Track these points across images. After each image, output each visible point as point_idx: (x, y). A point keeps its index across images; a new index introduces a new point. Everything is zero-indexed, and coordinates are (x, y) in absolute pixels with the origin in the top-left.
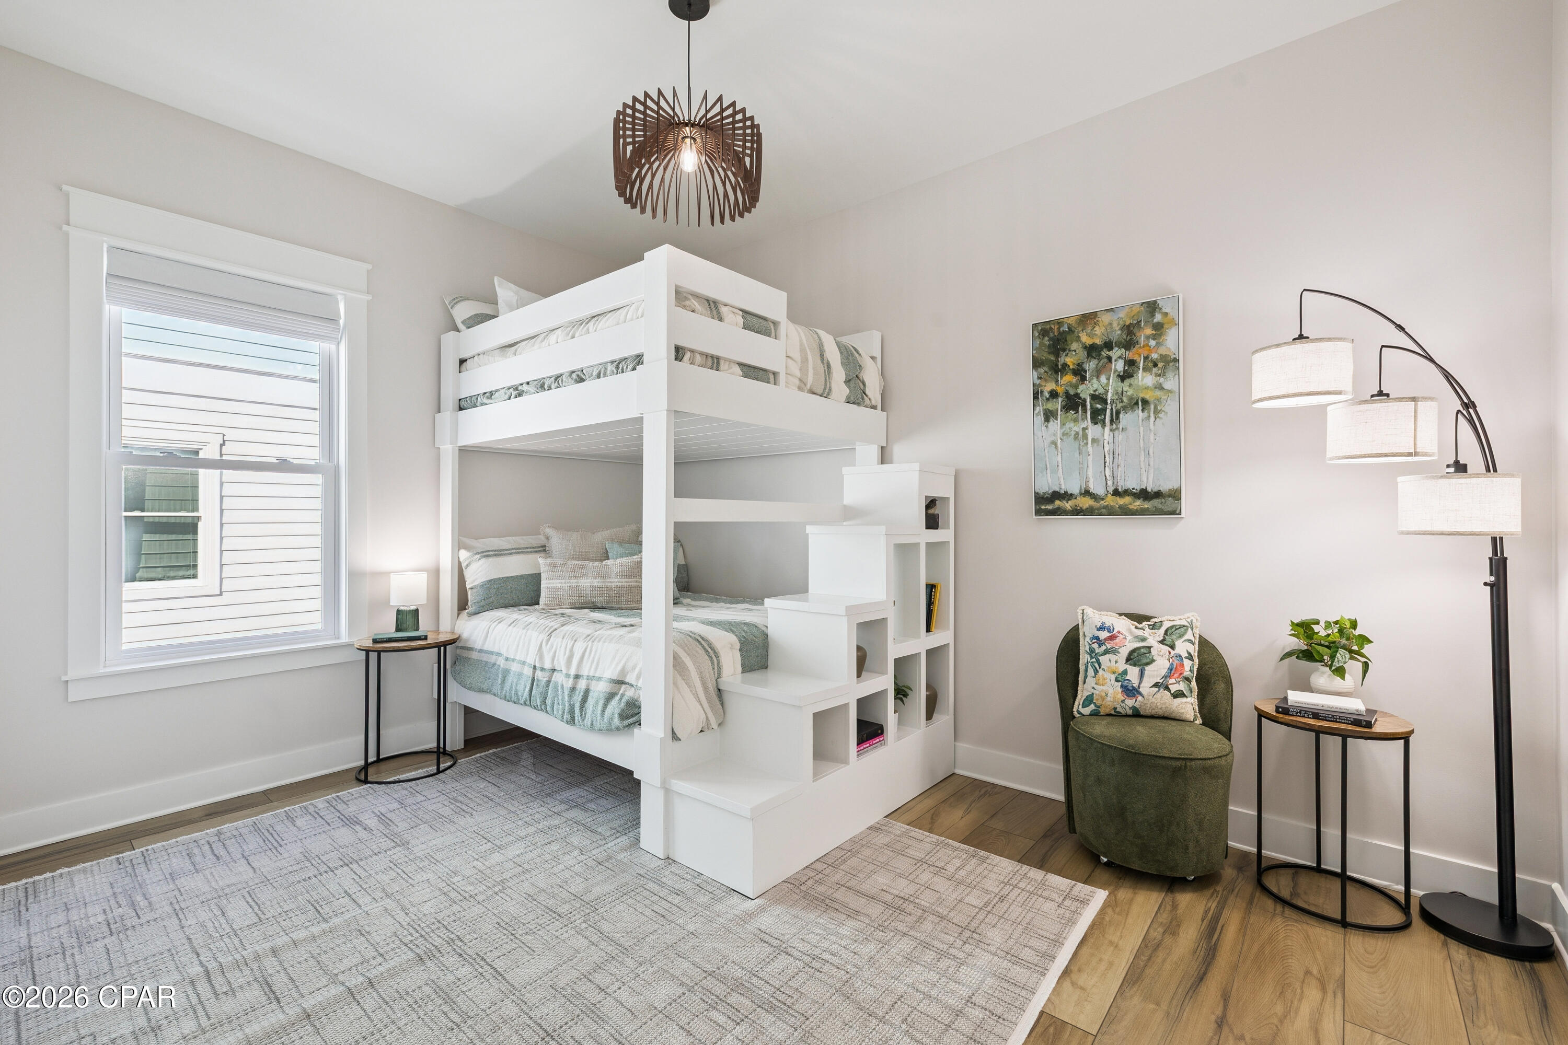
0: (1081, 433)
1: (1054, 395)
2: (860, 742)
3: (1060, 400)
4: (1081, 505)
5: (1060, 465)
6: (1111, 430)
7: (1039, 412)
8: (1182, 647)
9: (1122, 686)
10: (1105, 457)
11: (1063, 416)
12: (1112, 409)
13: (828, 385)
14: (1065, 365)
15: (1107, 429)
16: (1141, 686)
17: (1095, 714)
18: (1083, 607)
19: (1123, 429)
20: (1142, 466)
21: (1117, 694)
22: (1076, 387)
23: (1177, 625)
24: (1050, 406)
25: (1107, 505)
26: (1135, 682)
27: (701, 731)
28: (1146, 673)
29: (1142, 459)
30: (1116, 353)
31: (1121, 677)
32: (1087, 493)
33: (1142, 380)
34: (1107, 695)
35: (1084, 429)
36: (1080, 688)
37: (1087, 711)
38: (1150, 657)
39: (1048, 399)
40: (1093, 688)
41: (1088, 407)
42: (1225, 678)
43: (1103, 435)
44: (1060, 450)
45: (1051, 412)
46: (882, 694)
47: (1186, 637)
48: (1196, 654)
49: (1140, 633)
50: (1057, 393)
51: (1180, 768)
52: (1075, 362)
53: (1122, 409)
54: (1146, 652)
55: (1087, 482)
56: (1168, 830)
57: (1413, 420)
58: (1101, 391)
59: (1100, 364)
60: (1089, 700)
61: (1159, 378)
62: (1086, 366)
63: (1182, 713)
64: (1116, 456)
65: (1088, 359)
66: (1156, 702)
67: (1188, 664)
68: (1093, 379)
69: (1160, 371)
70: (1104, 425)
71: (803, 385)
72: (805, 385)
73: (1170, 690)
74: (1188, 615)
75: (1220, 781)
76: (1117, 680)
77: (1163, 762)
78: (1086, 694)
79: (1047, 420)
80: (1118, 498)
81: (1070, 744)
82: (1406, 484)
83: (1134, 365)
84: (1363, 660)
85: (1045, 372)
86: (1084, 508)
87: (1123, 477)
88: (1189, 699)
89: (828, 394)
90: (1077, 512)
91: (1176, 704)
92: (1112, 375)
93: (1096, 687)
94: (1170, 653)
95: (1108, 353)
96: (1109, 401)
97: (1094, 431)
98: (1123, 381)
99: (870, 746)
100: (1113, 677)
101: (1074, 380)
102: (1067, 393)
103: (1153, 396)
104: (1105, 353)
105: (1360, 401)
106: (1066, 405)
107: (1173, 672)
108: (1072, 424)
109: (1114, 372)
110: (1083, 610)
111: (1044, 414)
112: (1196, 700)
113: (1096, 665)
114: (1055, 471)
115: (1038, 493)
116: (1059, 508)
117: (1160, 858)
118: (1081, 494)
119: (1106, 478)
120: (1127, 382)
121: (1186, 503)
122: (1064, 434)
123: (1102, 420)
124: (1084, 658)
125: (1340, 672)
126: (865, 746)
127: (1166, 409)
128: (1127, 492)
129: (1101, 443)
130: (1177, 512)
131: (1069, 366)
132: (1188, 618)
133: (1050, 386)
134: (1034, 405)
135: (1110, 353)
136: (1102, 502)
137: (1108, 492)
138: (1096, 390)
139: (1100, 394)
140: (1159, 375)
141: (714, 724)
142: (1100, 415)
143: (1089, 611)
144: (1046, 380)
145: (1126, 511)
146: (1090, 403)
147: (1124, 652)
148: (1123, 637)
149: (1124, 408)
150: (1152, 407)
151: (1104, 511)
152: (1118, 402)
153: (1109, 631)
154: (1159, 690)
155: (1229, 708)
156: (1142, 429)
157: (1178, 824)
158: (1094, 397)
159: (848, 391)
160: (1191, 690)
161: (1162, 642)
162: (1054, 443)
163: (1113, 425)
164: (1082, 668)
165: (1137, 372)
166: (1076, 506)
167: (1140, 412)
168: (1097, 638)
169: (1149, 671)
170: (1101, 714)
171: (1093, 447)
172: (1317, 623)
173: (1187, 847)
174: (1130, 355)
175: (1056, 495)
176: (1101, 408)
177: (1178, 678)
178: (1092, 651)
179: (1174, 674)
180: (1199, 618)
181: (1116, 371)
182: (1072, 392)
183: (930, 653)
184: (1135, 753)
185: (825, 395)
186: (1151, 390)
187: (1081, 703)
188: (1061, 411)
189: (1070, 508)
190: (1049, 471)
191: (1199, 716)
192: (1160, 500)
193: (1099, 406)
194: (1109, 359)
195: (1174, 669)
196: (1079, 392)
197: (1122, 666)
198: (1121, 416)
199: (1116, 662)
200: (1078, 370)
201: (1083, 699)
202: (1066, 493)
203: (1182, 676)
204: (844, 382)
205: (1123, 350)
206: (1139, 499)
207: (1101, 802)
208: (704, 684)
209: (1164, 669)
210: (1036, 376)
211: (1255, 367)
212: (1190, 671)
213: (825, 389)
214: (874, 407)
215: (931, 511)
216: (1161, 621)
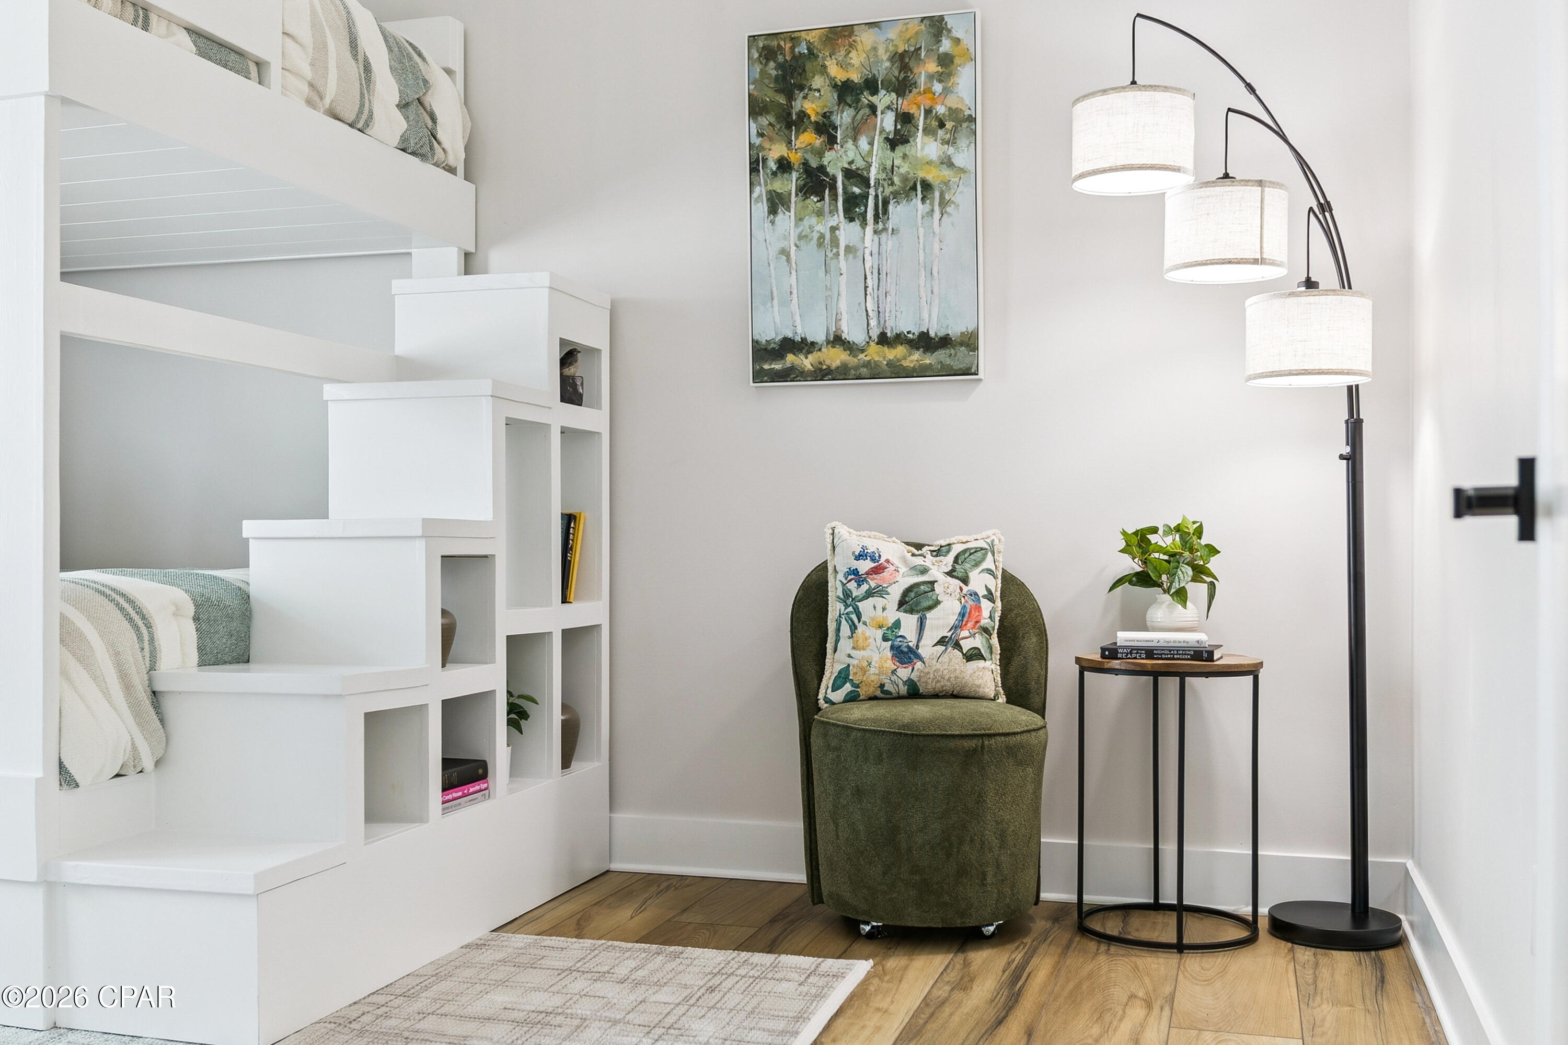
0: (828, 236)
1: (784, 166)
2: (446, 788)
3: (795, 175)
4: (828, 362)
5: (795, 291)
6: (875, 232)
7: (760, 196)
8: (979, 581)
9: (892, 647)
10: (866, 278)
11: (800, 205)
12: (877, 196)
13: (367, 105)
14: (803, 115)
15: (869, 229)
16: (920, 645)
17: (852, 698)
18: (833, 524)
19: (893, 230)
20: (923, 294)
21: (885, 662)
22: (820, 154)
23: (972, 549)
24: (778, 185)
25: (869, 362)
26: (912, 638)
27: (118, 775)
28: (928, 623)
29: (922, 282)
30: (883, 99)
31: (891, 632)
32: (837, 340)
33: (923, 149)
34: (870, 664)
35: (834, 229)
36: (828, 661)
37: (838, 696)
38: (934, 597)
39: (774, 174)
40: (849, 656)
41: (840, 190)
42: (1038, 628)
43: (863, 239)
44: (794, 265)
45: (779, 195)
46: (486, 697)
47: (984, 565)
48: (998, 594)
49: (918, 561)
50: (789, 163)
51: (975, 750)
52: (819, 110)
53: (891, 198)
54: (927, 589)
55: (838, 320)
56: (958, 852)
57: (1259, 212)
58: (860, 163)
59: (859, 117)
60: (843, 677)
61: (946, 146)
62: (837, 119)
63: (979, 686)
64: (883, 276)
65: (839, 105)
66: (942, 669)
67: (986, 605)
68: (847, 142)
69: (948, 136)
70: (864, 223)
71: (316, 98)
72: (321, 98)
73: (961, 648)
74: (989, 533)
75: (1030, 770)
76: (885, 639)
77: (952, 744)
78: (838, 667)
79: (773, 211)
80: (886, 349)
81: (814, 748)
82: (1254, 306)
83: (910, 122)
84: (1209, 579)
85: (770, 124)
86: (834, 366)
87: (893, 312)
88: (988, 663)
89: (367, 124)
90: (822, 374)
91: (970, 671)
92: (876, 138)
93: (853, 653)
94: (961, 589)
95: (870, 98)
96: (872, 183)
97: (848, 232)
98: (893, 149)
99: (464, 796)
100: (879, 634)
101: (818, 141)
102: (806, 164)
103: (939, 176)
104: (866, 98)
105: (1203, 183)
106: (804, 185)
107: (965, 619)
108: (814, 220)
109: (881, 133)
110: (833, 529)
111: (768, 200)
112: (998, 668)
113: (854, 617)
114: (785, 303)
115: (757, 342)
116: (792, 368)
117: (946, 898)
118: (828, 342)
119: (867, 315)
120: (900, 150)
121: (985, 357)
122: (800, 237)
123: (861, 214)
124: (835, 608)
125: (1181, 595)
126: (455, 795)
127: (957, 198)
128: (899, 339)
129: (860, 254)
130: (973, 371)
131: (809, 117)
132: (988, 537)
133: (777, 151)
134: (752, 184)
135: (874, 99)
136: (862, 356)
137: (870, 338)
138: (851, 163)
139: (858, 169)
140: (948, 143)
141: (148, 763)
142: (858, 205)
143: (843, 530)
144: (771, 140)
145: (897, 371)
146: (843, 184)
147: (896, 593)
148: (894, 568)
149: (895, 195)
150: (937, 194)
151: (864, 371)
152: (886, 185)
153: (873, 560)
154: (946, 649)
155: (1043, 673)
156: (921, 231)
157: (972, 841)
158: (849, 174)
159: (404, 125)
160: (990, 648)
161: (950, 574)
162: (785, 252)
163: (878, 223)
164: (831, 626)
165: (915, 135)
166: (820, 363)
167: (919, 202)
168: (855, 572)
169: (931, 619)
170: (861, 698)
171: (846, 260)
172: (1154, 530)
173: (984, 876)
174: (905, 105)
175: (789, 345)
176: (860, 194)
177: (972, 628)
178: (847, 594)
179: (967, 622)
180: (1002, 538)
181: (882, 130)
182: (814, 164)
183: (568, 634)
184: (912, 735)
185: (360, 126)
186: (935, 167)
187: (830, 685)
188: (797, 195)
189: (810, 367)
190: (776, 302)
191: (1002, 692)
192: (947, 351)
193: (857, 190)
194: (873, 108)
195: (967, 615)
196: (826, 163)
197: (892, 615)
198: (891, 208)
199: (884, 609)
200: (824, 124)
201: (833, 678)
202: (804, 340)
203: (978, 625)
204: (397, 106)
205: (894, 95)
206: (918, 349)
207: (861, 828)
208: (124, 677)
209: (953, 614)
210: (754, 132)
211: (1077, 126)
212: (990, 617)
213: (360, 112)
214: (452, 170)
215: (570, 371)
216: (949, 545)
